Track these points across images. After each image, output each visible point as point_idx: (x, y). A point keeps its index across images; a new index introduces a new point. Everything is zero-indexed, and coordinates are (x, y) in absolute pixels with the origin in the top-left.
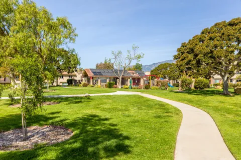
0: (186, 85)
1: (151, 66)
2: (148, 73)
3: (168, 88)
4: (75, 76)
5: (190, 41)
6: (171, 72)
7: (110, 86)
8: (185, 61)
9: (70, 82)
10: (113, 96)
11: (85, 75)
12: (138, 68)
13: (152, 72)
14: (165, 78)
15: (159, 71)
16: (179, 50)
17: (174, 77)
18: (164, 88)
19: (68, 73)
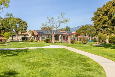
0: (102, 41)
1: (76, 28)
2: (74, 32)
3: (89, 43)
4: (28, 35)
5: (104, 6)
6: (90, 31)
7: (47, 41)
8: (102, 21)
9: (23, 39)
10: (45, 49)
11: (33, 34)
12: (68, 29)
13: (76, 31)
14: (86, 35)
15: (82, 31)
16: (96, 13)
17: (92, 35)
18: (85, 42)
19: (21, 33)
